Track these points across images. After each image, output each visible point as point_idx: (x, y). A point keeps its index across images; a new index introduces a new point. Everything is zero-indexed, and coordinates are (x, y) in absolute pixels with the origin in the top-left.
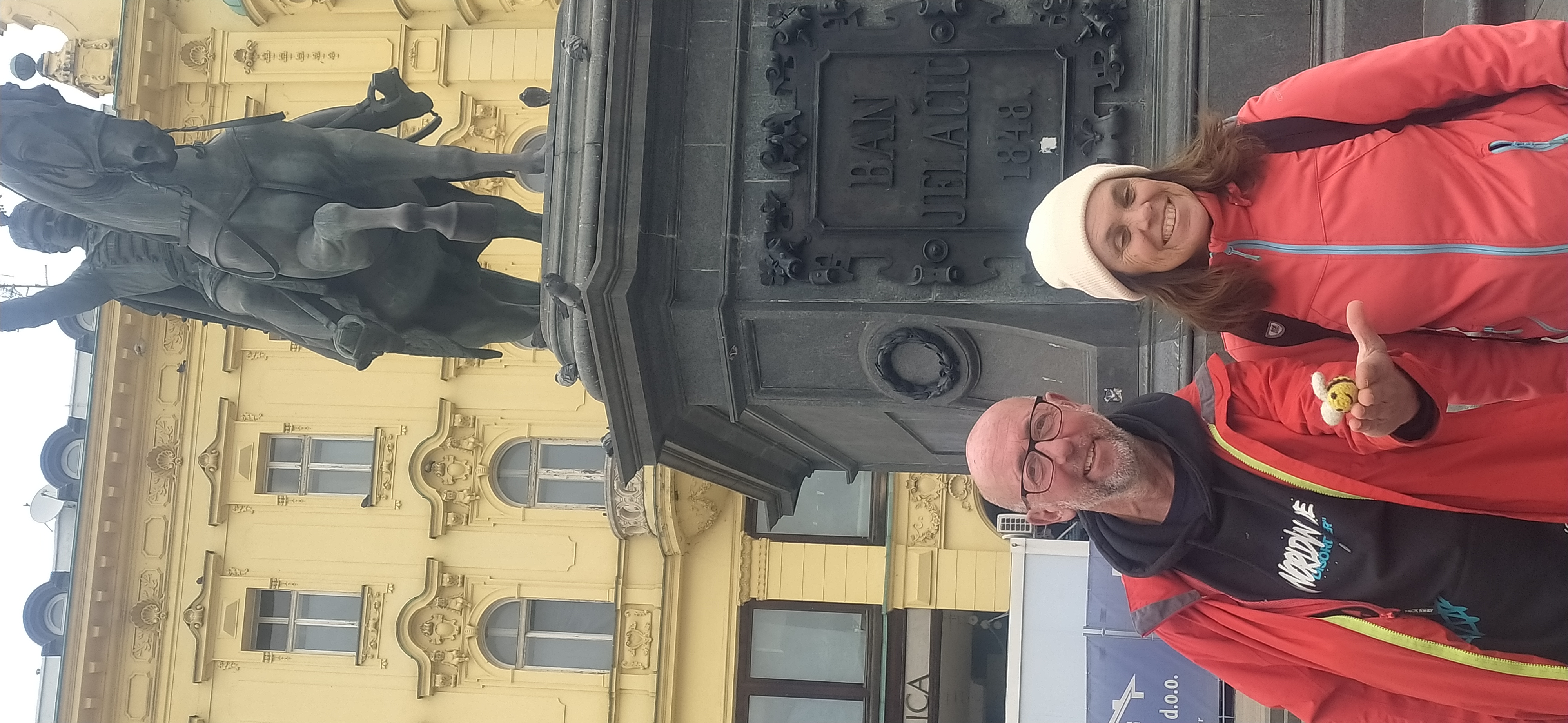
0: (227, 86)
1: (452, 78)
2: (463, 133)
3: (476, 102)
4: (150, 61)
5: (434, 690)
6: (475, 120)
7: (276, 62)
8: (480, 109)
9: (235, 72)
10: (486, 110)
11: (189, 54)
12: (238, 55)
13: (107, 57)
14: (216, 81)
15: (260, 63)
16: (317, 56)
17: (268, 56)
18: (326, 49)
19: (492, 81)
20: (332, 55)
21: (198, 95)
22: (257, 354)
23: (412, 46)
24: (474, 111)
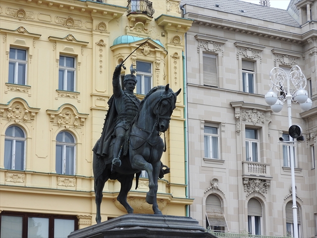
0: (92, 35)
1: (93, 111)
2: (76, 114)
3: (85, 119)
4: (101, 12)
6: (80, 118)
7: (99, 53)
8: (83, 120)
9: (97, 39)
10: (83, 122)
11: (102, 25)
12: (102, 41)
14: (94, 32)
15: (98, 48)
16: (101, 67)
17: (101, 50)
18: (103, 70)
19: (92, 125)
20: (101, 72)
21: (89, 25)
22: (5, 40)
23: (104, 98)
24: (83, 118)
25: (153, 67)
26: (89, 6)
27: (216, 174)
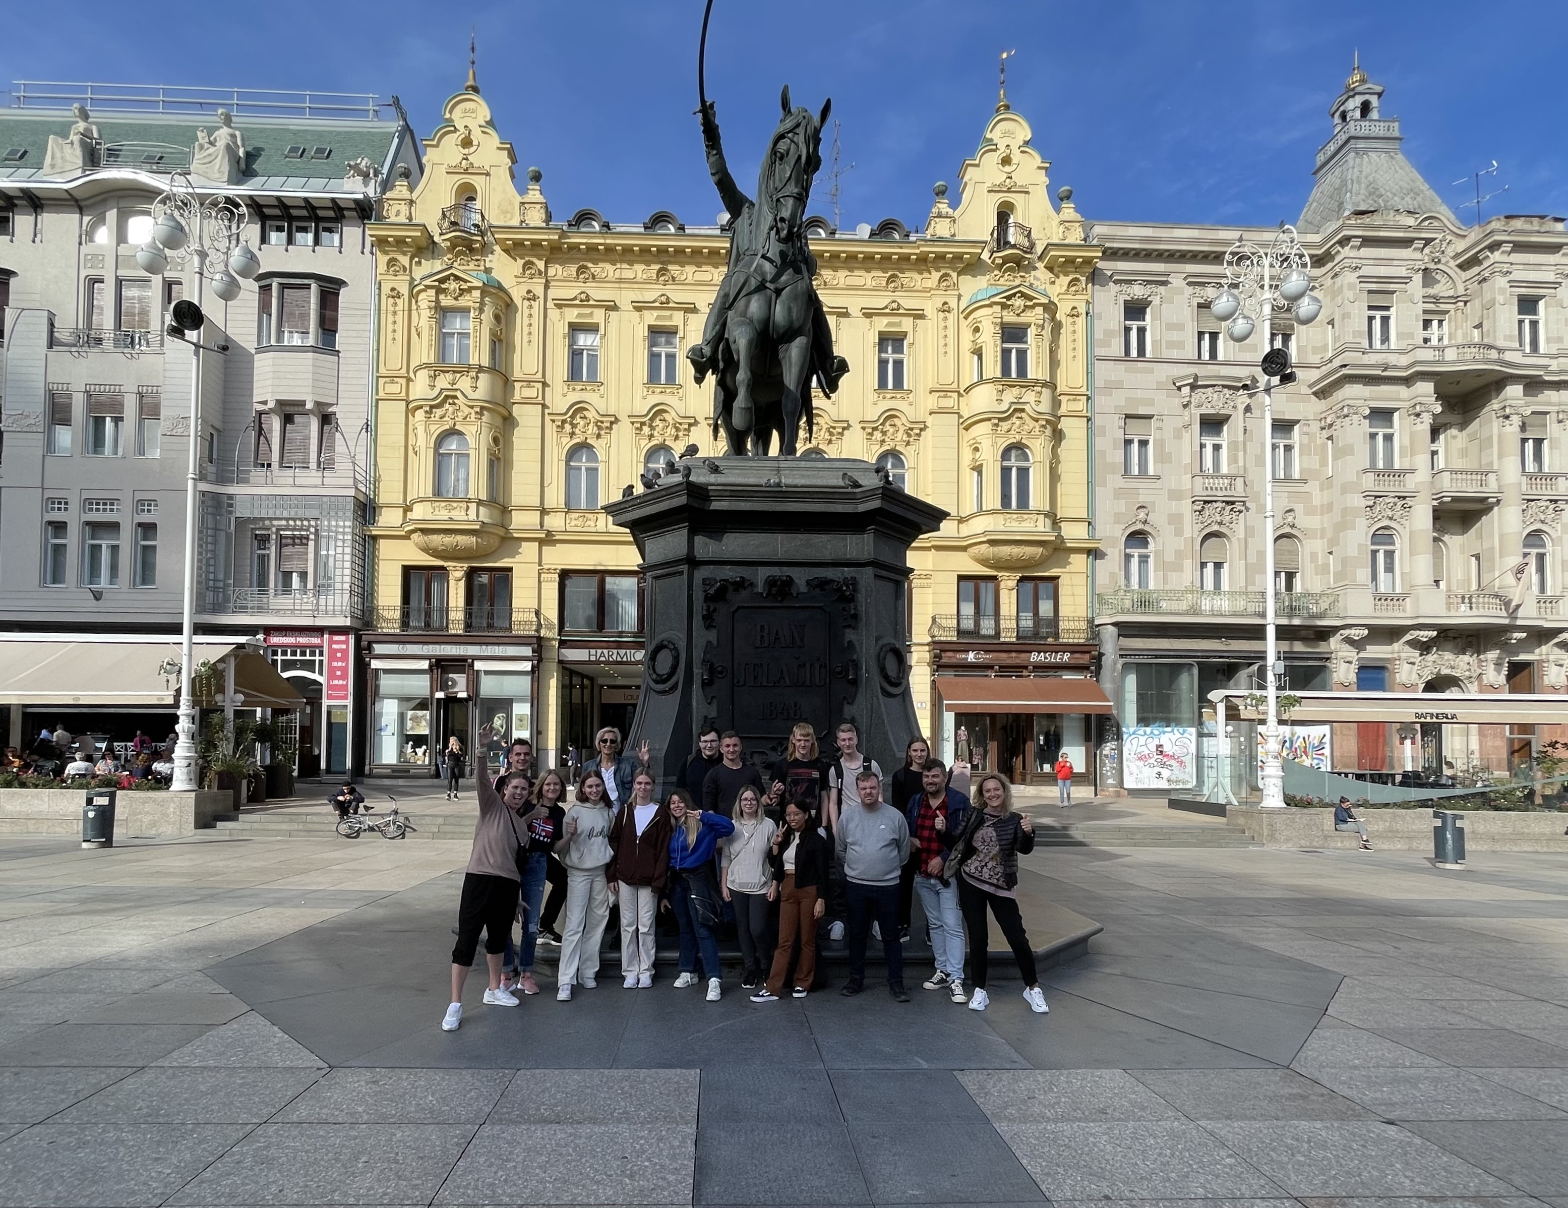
0: (931, 297)
1: (933, 416)
2: (905, 422)
3: (922, 429)
4: (941, 257)
5: (633, 423)
6: (912, 428)
7: (941, 324)
8: (917, 431)
9: (938, 302)
10: (919, 434)
11: (946, 277)
12: (946, 303)
13: (946, 234)
14: (933, 292)
15: (940, 315)
16: (946, 344)
17: (946, 318)
18: (948, 349)
19: (932, 437)
20: (945, 353)
21: (925, 283)
23: (949, 394)
24: (916, 428)
25: (1031, 332)
26: (922, 249)
27: (1142, 499)
